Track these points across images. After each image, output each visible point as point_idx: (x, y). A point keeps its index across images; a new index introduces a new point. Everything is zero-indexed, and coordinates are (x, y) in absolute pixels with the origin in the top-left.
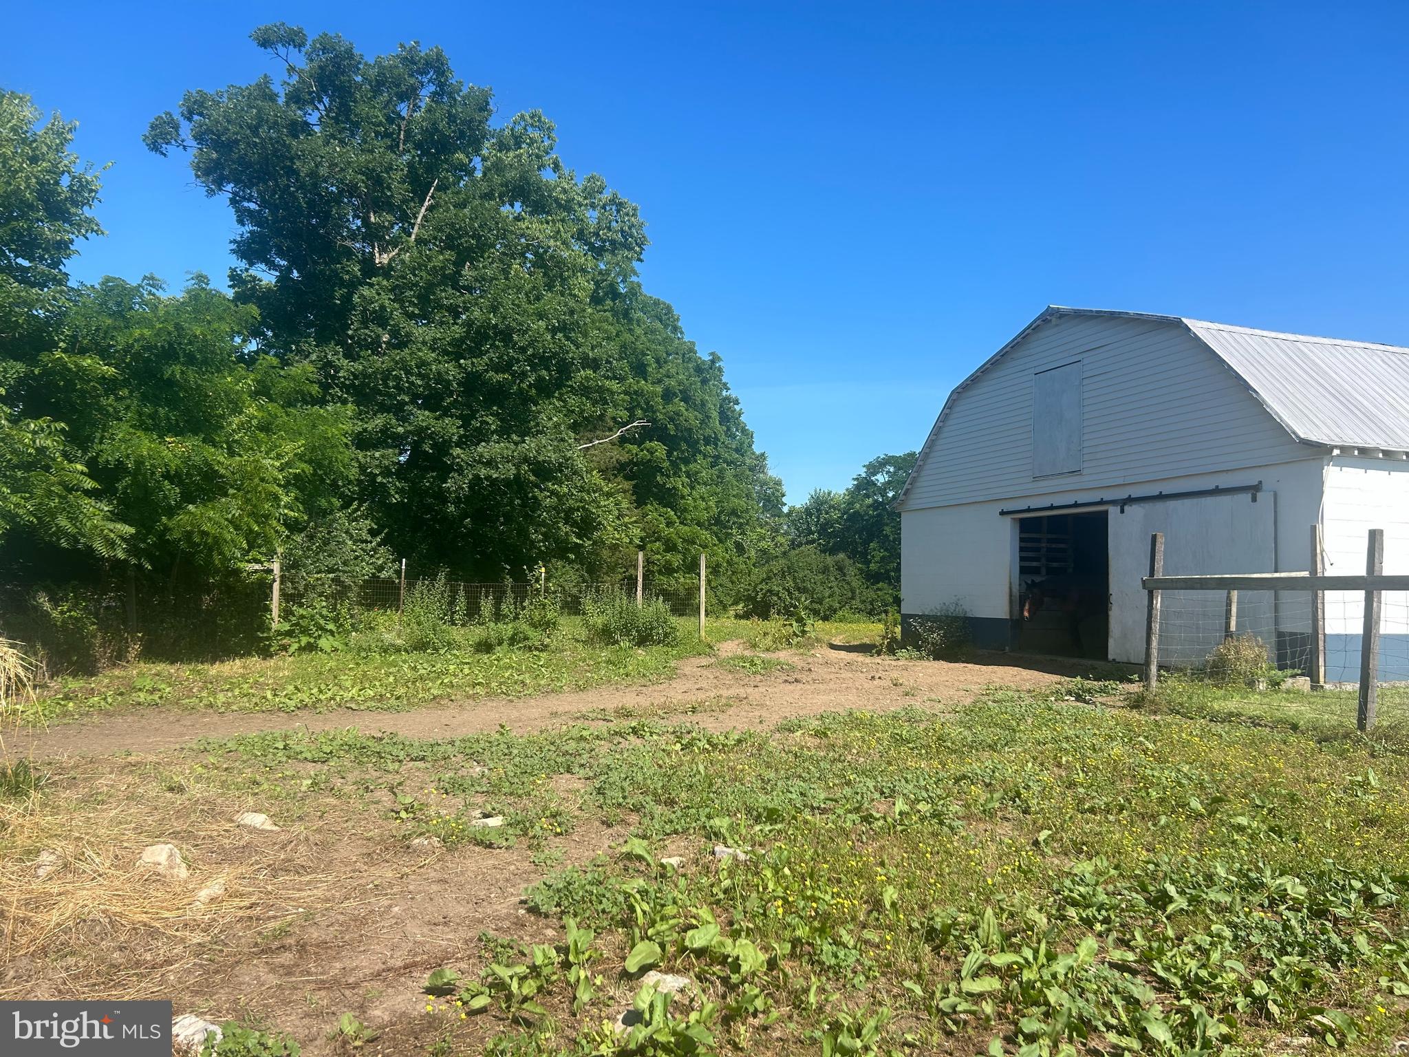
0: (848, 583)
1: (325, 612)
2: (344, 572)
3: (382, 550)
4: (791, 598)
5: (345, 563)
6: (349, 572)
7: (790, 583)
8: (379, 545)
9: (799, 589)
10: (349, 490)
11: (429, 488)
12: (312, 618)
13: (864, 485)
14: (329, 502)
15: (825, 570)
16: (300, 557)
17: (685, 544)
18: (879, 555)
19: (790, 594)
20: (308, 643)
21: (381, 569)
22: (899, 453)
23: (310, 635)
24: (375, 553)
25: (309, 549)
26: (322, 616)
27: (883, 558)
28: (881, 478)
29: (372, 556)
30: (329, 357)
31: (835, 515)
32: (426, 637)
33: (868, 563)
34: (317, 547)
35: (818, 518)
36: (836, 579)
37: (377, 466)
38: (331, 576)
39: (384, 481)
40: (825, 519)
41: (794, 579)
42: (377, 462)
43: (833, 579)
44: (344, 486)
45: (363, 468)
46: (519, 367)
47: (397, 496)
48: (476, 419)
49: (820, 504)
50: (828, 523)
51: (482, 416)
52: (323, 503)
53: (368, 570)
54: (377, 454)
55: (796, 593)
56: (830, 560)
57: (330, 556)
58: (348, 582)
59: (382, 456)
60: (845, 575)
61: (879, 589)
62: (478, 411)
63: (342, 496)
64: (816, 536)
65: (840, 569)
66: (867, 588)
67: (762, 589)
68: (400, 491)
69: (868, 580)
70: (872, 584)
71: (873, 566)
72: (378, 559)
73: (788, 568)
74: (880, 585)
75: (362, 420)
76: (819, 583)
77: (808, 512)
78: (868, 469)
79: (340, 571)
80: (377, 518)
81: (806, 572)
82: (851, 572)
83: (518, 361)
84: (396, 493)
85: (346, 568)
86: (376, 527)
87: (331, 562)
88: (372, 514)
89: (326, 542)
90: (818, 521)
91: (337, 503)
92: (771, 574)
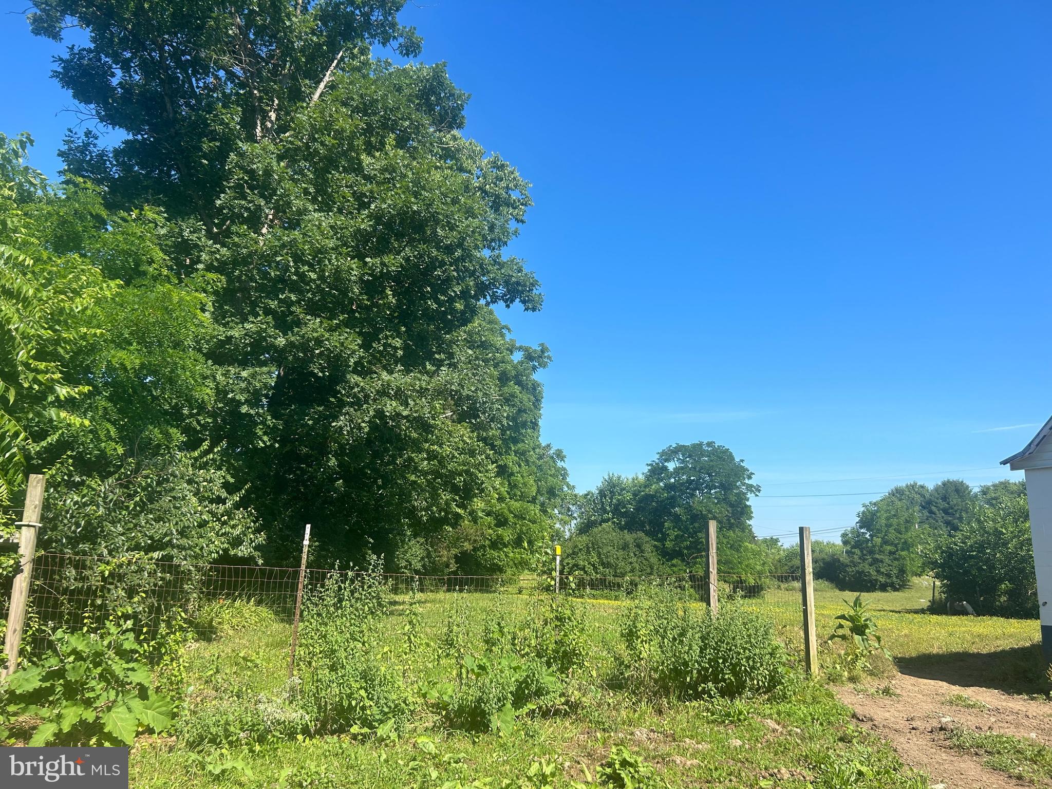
0: (646, 559)
1: (129, 643)
2: (181, 548)
3: (239, 514)
4: (596, 573)
5: (182, 533)
6: (190, 548)
7: (594, 559)
8: (237, 506)
9: (603, 564)
10: (198, 422)
11: (312, 428)
12: (98, 658)
13: (657, 471)
14: (168, 436)
15: (625, 547)
16: (101, 519)
17: (515, 520)
18: (673, 533)
19: (595, 568)
20: (83, 722)
21: (237, 542)
22: (688, 443)
23: (88, 703)
24: (230, 518)
25: (119, 506)
26: (123, 654)
27: (677, 537)
28: (671, 466)
29: (225, 523)
30: (186, 234)
31: (629, 496)
32: (349, 696)
33: (663, 540)
34: (136, 504)
35: (611, 498)
36: (635, 555)
37: (242, 391)
38: (156, 555)
39: (252, 412)
40: (618, 500)
41: (599, 555)
42: (243, 385)
43: (632, 555)
44: (191, 415)
45: (221, 393)
46: (444, 272)
47: (265, 438)
48: (379, 340)
49: (611, 488)
50: (620, 504)
51: (387, 337)
52: (155, 433)
53: (218, 544)
54: (244, 374)
55: (601, 567)
56: (629, 537)
57: (158, 520)
58: (186, 565)
59: (253, 376)
60: (642, 551)
61: (673, 565)
62: (381, 330)
63: (187, 430)
64: (610, 515)
65: (638, 546)
66: (663, 564)
67: (568, 564)
68: (269, 431)
69: (664, 557)
70: (667, 561)
71: (669, 544)
72: (233, 527)
73: (593, 543)
74: (674, 562)
75: (225, 325)
76: (621, 559)
77: (602, 493)
78: (661, 456)
79: (173, 547)
80: (235, 468)
81: (610, 548)
82: (648, 548)
83: (443, 264)
84: (265, 433)
85: (184, 542)
86: (232, 480)
87: (158, 530)
88: (228, 462)
89: (153, 496)
90: (611, 502)
91: (179, 437)
92: (576, 550)
